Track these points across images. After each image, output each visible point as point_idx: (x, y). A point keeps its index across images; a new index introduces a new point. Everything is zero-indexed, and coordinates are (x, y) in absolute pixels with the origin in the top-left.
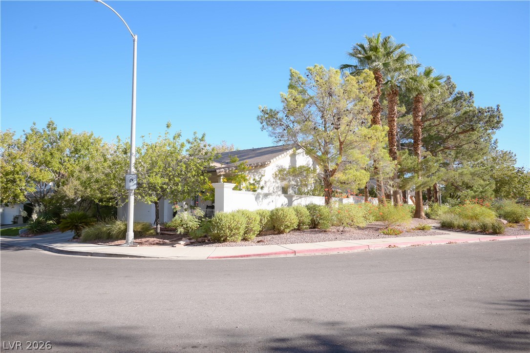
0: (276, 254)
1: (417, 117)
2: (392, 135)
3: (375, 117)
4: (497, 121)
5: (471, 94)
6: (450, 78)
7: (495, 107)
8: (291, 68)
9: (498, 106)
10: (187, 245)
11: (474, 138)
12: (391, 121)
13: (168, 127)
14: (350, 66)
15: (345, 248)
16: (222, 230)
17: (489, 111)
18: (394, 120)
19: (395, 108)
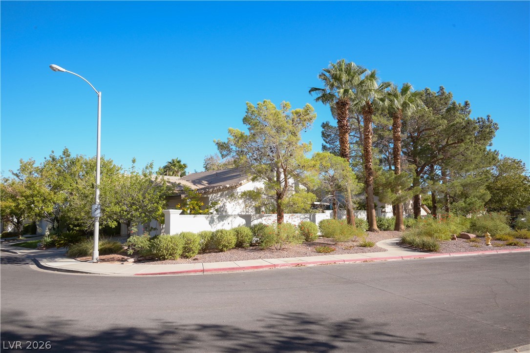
0: (187, 272)
1: (396, 132)
2: (367, 151)
3: (343, 137)
4: (489, 132)
5: (466, 104)
6: (443, 89)
7: (485, 118)
8: (247, 102)
9: (488, 116)
10: (134, 262)
11: (462, 150)
12: (366, 138)
13: (134, 161)
14: (319, 89)
15: (251, 267)
16: (160, 250)
17: (479, 122)
18: (369, 138)
19: (370, 126)
